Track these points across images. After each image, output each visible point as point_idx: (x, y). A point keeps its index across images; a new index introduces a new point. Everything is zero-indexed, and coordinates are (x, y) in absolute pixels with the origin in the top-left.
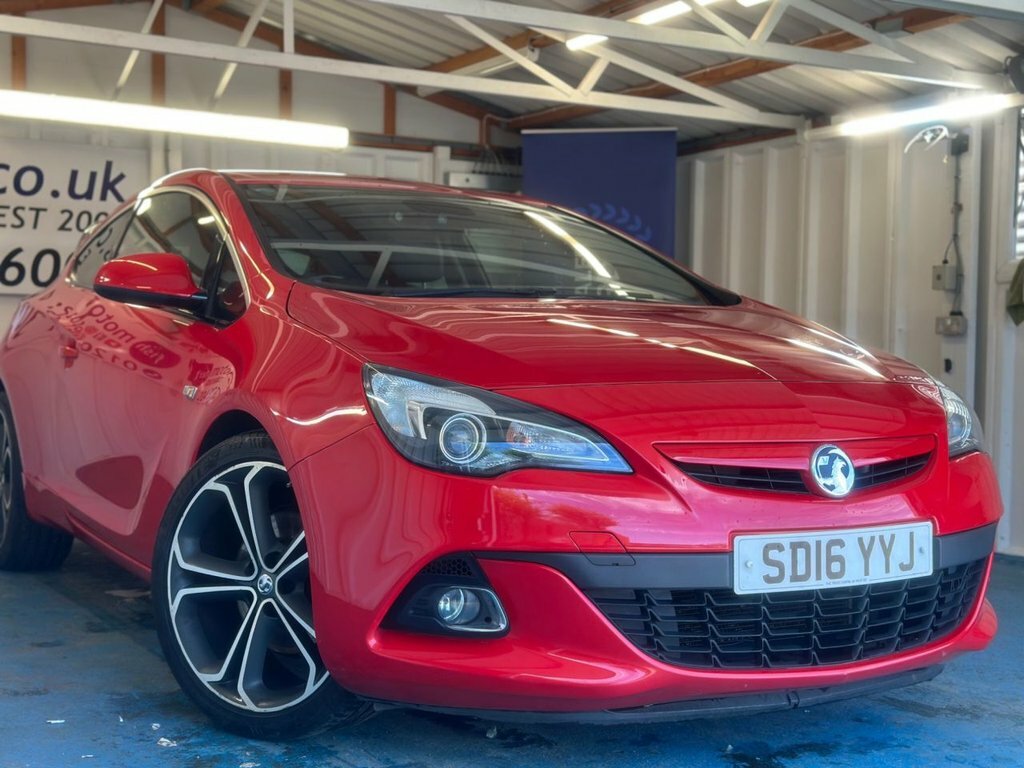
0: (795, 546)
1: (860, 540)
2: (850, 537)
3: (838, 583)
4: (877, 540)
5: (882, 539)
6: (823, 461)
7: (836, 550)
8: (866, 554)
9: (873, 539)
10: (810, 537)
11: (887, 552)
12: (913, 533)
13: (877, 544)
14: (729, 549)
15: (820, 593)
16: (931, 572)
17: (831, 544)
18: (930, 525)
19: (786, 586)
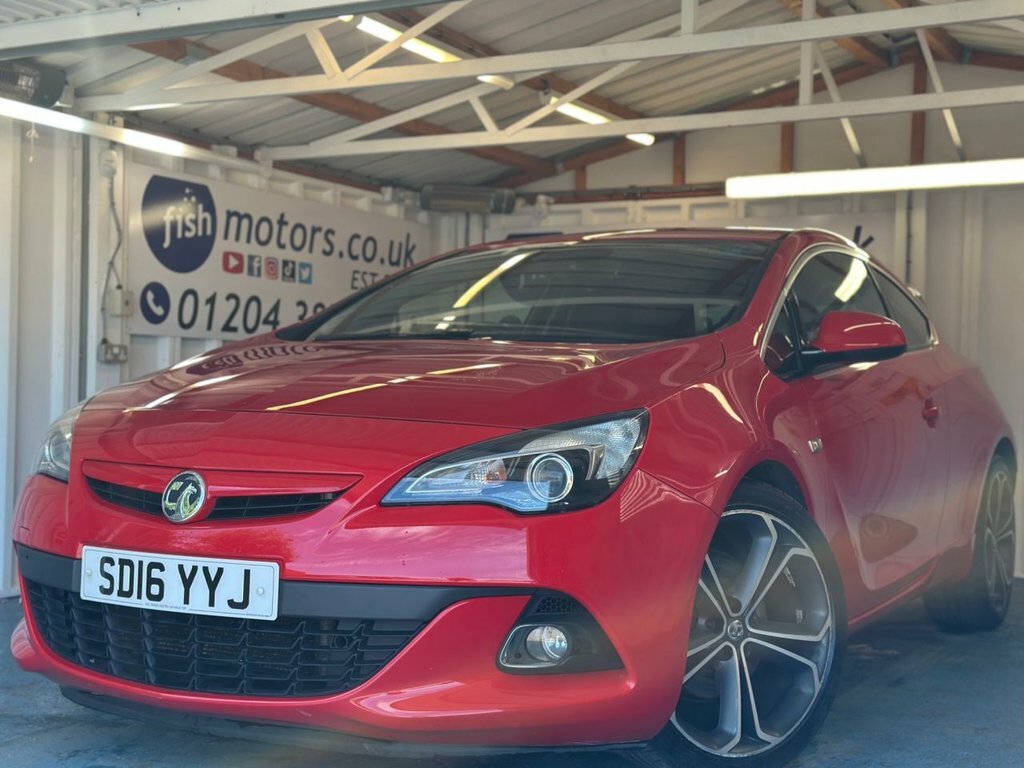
0: (123, 562)
1: (181, 568)
2: (171, 562)
3: (156, 606)
4: (200, 572)
5: (206, 570)
6: (176, 486)
7: (156, 573)
8: (187, 583)
9: (195, 569)
10: (135, 556)
11: (212, 585)
12: (249, 571)
13: (200, 573)
14: (78, 557)
15: (145, 612)
16: (274, 617)
17: (152, 566)
18: (276, 566)
19: (114, 599)
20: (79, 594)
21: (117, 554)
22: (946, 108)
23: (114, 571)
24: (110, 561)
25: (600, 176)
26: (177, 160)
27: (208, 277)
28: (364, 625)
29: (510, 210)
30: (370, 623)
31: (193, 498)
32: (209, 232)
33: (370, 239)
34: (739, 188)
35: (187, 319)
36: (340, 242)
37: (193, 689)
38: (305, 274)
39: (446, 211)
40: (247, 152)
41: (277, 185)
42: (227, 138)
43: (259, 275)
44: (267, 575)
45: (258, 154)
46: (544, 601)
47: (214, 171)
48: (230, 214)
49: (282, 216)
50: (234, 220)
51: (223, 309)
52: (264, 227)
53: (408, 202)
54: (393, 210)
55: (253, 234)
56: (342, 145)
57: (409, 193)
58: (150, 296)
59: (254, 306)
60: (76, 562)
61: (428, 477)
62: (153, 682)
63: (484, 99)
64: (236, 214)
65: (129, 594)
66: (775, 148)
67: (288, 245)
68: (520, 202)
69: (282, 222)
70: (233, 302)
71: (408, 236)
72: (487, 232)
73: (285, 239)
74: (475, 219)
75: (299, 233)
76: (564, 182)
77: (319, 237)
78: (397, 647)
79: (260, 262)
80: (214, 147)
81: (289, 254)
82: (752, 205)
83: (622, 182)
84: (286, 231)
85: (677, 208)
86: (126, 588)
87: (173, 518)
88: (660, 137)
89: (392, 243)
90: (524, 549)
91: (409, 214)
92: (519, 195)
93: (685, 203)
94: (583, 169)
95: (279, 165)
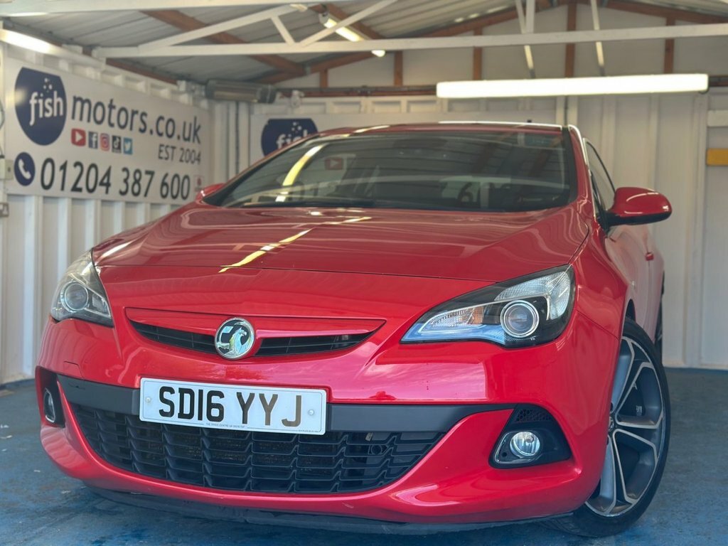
0: (182, 391)
1: (239, 396)
2: (230, 391)
3: (216, 425)
4: (257, 398)
5: (262, 397)
6: (228, 329)
7: (215, 400)
8: (245, 407)
9: (252, 396)
10: (195, 386)
11: (268, 408)
12: (300, 396)
13: (257, 400)
14: (136, 386)
15: (204, 430)
16: (322, 432)
17: (211, 394)
18: (323, 393)
19: (175, 420)
20: (138, 416)
21: (176, 385)
22: (598, 41)
23: (175, 398)
24: (171, 391)
25: (337, 78)
26: (38, 55)
27: (61, 149)
28: (396, 436)
29: (271, 101)
30: (399, 434)
31: (244, 340)
32: (61, 113)
33: (170, 120)
34: (447, 90)
35: (47, 182)
36: (151, 121)
37: (248, 489)
38: (128, 146)
39: (220, 100)
40: (88, 50)
41: (109, 77)
42: (72, 39)
43: (96, 147)
44: (315, 401)
45: (95, 52)
46: (521, 413)
47: (64, 66)
48: (76, 99)
49: (112, 101)
50: (79, 104)
51: (72, 173)
52: (99, 109)
53: (197, 93)
54: (185, 99)
55: (92, 115)
56: (166, 48)
57: (198, 86)
58: (21, 164)
59: (93, 171)
60: (134, 391)
62: (211, 485)
64: (80, 99)
65: (190, 416)
66: (469, 63)
67: (116, 125)
68: (278, 95)
69: (112, 107)
70: (78, 168)
71: (195, 119)
72: (253, 118)
73: (114, 120)
74: (243, 107)
75: (123, 114)
76: (312, 81)
77: (137, 118)
78: (421, 452)
79: (97, 137)
80: (65, 45)
81: (116, 131)
82: (453, 103)
83: (357, 83)
84: (115, 112)
85: (398, 103)
86: (187, 411)
87: (226, 355)
88: (387, 52)
89: (185, 124)
91: (196, 100)
92: (279, 90)
93: (404, 100)
94: (326, 72)
95: (112, 62)
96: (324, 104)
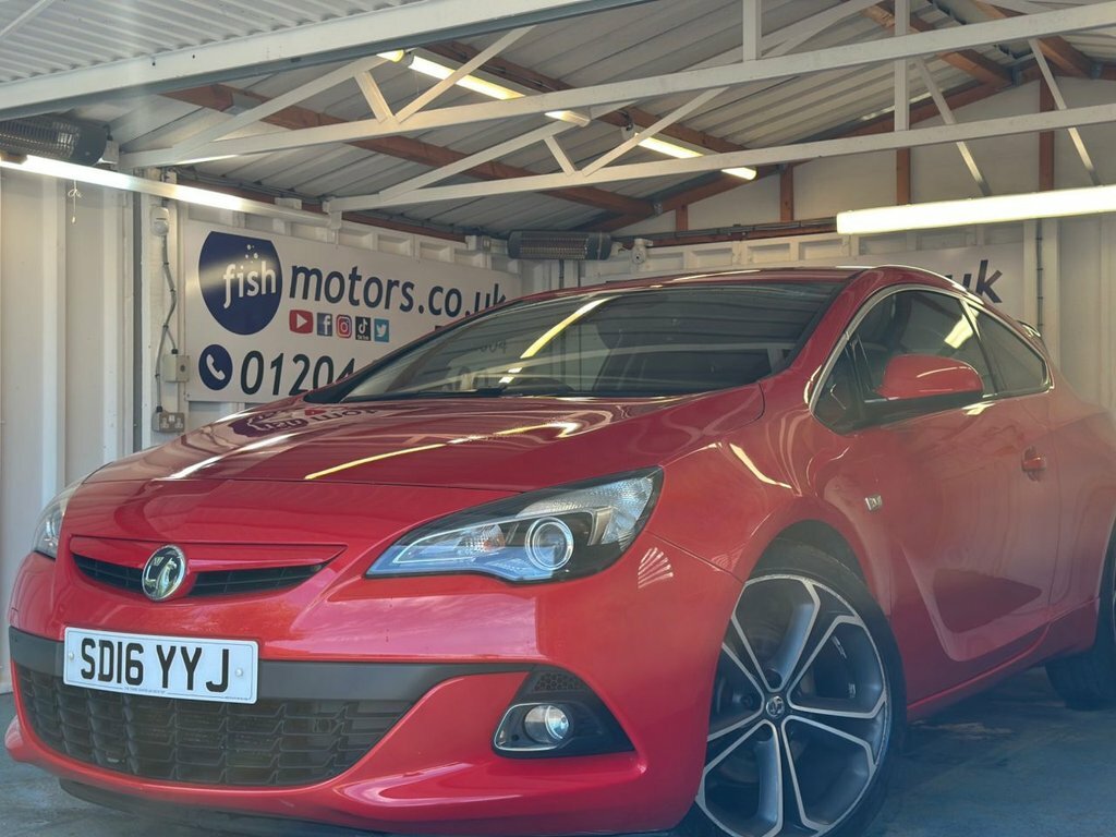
0: (105, 644)
1: (159, 648)
2: (149, 642)
3: (135, 689)
4: (178, 652)
5: (184, 650)
6: (156, 562)
7: (135, 655)
8: (166, 664)
9: (173, 649)
10: (114, 637)
11: (191, 666)
12: (227, 651)
13: (178, 654)
14: (61, 639)
15: (126, 698)
16: (253, 700)
17: (132, 647)
18: (254, 645)
19: (95, 684)
20: (62, 678)
21: (97, 635)
22: (1072, 126)
23: (94, 653)
24: (91, 643)
25: (702, 215)
26: (237, 214)
27: (274, 338)
28: (347, 707)
29: (605, 255)
30: (354, 704)
31: (173, 574)
32: (273, 291)
33: (454, 291)
34: (852, 223)
35: (251, 383)
36: (420, 296)
37: (175, 779)
38: (382, 331)
39: (539, 259)
40: (314, 204)
41: (349, 238)
42: (292, 190)
43: (330, 334)
44: (245, 654)
45: (327, 206)
46: (543, 678)
47: (279, 226)
48: (296, 271)
49: (355, 269)
50: (301, 277)
51: (291, 372)
52: (335, 282)
53: (494, 250)
54: (479, 260)
55: (323, 290)
57: (494, 240)
58: (210, 360)
59: (325, 367)
60: (58, 644)
61: (418, 544)
62: (135, 771)
63: (559, 138)
64: (303, 270)
65: (108, 678)
67: (362, 302)
68: (616, 247)
69: (354, 277)
70: (301, 364)
71: (497, 286)
72: (582, 279)
73: (359, 294)
74: (570, 268)
75: (374, 287)
76: (665, 223)
77: (397, 291)
78: (382, 730)
79: (331, 320)
80: (278, 200)
81: (363, 310)
82: (867, 241)
83: (726, 221)
84: (360, 286)
85: (787, 246)
86: (106, 672)
87: (152, 595)
88: (763, 171)
89: (478, 294)
90: (532, 620)
91: (497, 263)
92: (615, 239)
93: (794, 241)
94: (684, 208)
95: (350, 216)
96: (681, 255)
